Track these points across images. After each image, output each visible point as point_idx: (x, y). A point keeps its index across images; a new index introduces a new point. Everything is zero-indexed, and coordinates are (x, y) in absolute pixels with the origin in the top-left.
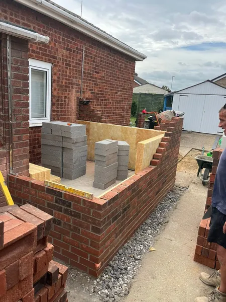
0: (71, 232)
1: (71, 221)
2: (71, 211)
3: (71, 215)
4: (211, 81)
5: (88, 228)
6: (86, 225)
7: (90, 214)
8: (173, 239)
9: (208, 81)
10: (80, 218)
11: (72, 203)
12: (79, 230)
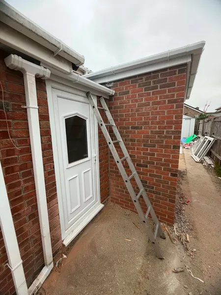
1: (154, 196)
3: (154, 193)
5: (166, 200)
7: (167, 192)
10: (160, 195)
11: (155, 187)
12: (160, 201)
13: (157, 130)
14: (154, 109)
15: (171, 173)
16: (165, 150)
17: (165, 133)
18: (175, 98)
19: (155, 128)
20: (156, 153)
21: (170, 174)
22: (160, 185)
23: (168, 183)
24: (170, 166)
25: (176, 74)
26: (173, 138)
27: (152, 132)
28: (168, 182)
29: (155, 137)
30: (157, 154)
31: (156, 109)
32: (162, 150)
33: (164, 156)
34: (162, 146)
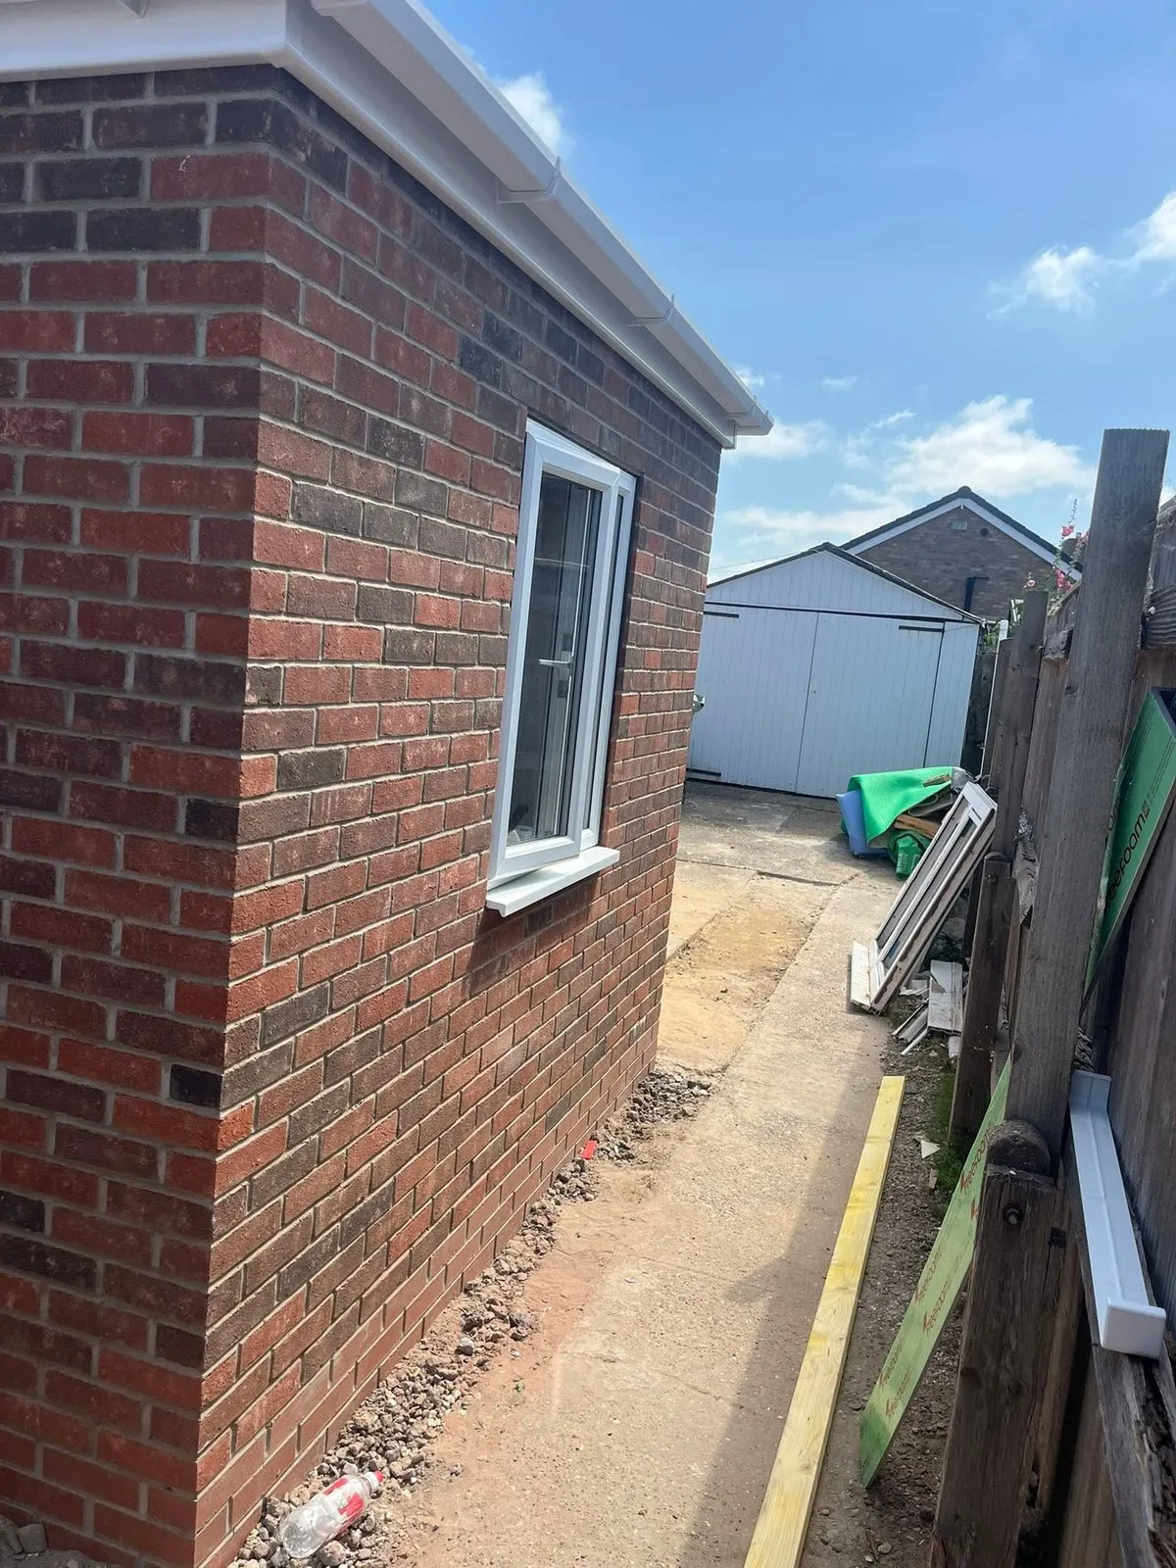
0: (43, 1370)
1: (45, 1305)
2: (42, 1252)
3: (43, 1270)
4: (840, 552)
5: (136, 1338)
6: (126, 1324)
7: (146, 1261)
8: (620, 1353)
9: (827, 547)
10: (90, 1285)
11: (51, 1204)
12: (88, 1352)
13: (73, 641)
14: (43, 436)
15: (176, 1071)
16: (132, 843)
17: (129, 681)
18: (200, 358)
19: (56, 620)
20: (61, 868)
21: (166, 1077)
22: (91, 1184)
23: (151, 1169)
24: (170, 999)
25: (198, 138)
26: (185, 732)
27: (30, 651)
28: (152, 1154)
29: (51, 713)
30: (70, 877)
31: (63, 439)
32: (106, 842)
33: (125, 895)
34: (106, 805)
